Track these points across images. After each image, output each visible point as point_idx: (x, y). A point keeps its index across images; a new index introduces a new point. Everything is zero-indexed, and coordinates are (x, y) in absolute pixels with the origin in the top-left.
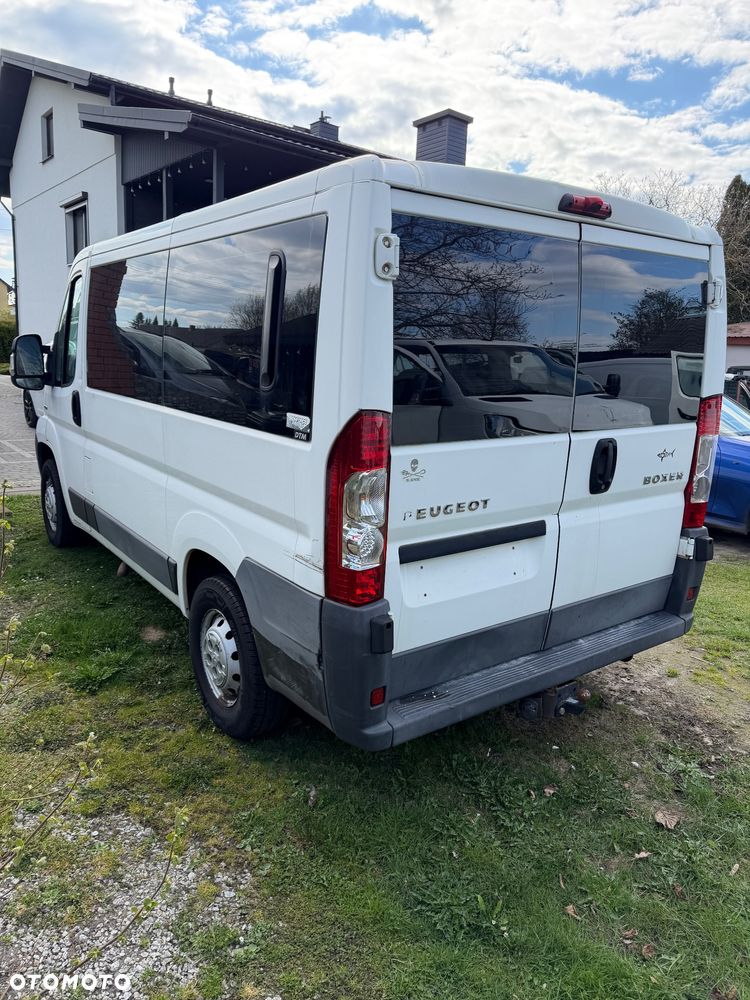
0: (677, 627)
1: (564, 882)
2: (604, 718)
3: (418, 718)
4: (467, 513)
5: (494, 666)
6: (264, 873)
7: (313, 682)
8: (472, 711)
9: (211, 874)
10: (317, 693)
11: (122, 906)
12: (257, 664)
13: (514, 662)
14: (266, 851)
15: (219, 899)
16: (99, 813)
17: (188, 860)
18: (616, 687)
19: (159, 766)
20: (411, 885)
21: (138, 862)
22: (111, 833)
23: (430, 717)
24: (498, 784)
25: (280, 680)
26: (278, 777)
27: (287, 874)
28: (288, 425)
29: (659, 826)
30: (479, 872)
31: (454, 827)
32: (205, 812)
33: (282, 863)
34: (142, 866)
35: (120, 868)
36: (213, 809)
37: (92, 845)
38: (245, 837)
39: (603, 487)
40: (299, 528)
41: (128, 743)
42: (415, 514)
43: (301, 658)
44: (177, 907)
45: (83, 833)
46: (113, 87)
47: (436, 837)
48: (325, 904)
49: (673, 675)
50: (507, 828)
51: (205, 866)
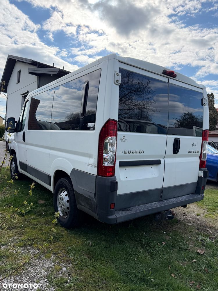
0: (199, 197)
1: (170, 267)
2: (179, 225)
3: (124, 215)
4: (138, 154)
5: (147, 204)
6: (76, 263)
7: (93, 203)
8: (140, 215)
9: (59, 264)
10: (94, 206)
11: (30, 271)
12: (75, 202)
13: (152, 203)
14: (76, 258)
15: (61, 270)
16: (24, 246)
17: (52, 259)
18: (182, 218)
19: (43, 235)
20: (122, 268)
21: (36, 260)
22: (28, 252)
23: (128, 215)
24: (148, 241)
25: (82, 205)
26: (80, 238)
27: (83, 264)
28: (88, 127)
29: (198, 253)
30: (143, 264)
31: (135, 252)
32: (57, 247)
33: (81, 261)
34: (37, 261)
35: (30, 261)
36: (60, 246)
37: (22, 254)
38: (70, 254)
39: (177, 152)
40: (90, 156)
41: (33, 229)
42: (124, 152)
43: (89, 196)
44: (48, 272)
45: (19, 251)
46: (38, 64)
47: (130, 255)
48: (95, 272)
49: (199, 215)
50: (151, 253)
51: (57, 261)
